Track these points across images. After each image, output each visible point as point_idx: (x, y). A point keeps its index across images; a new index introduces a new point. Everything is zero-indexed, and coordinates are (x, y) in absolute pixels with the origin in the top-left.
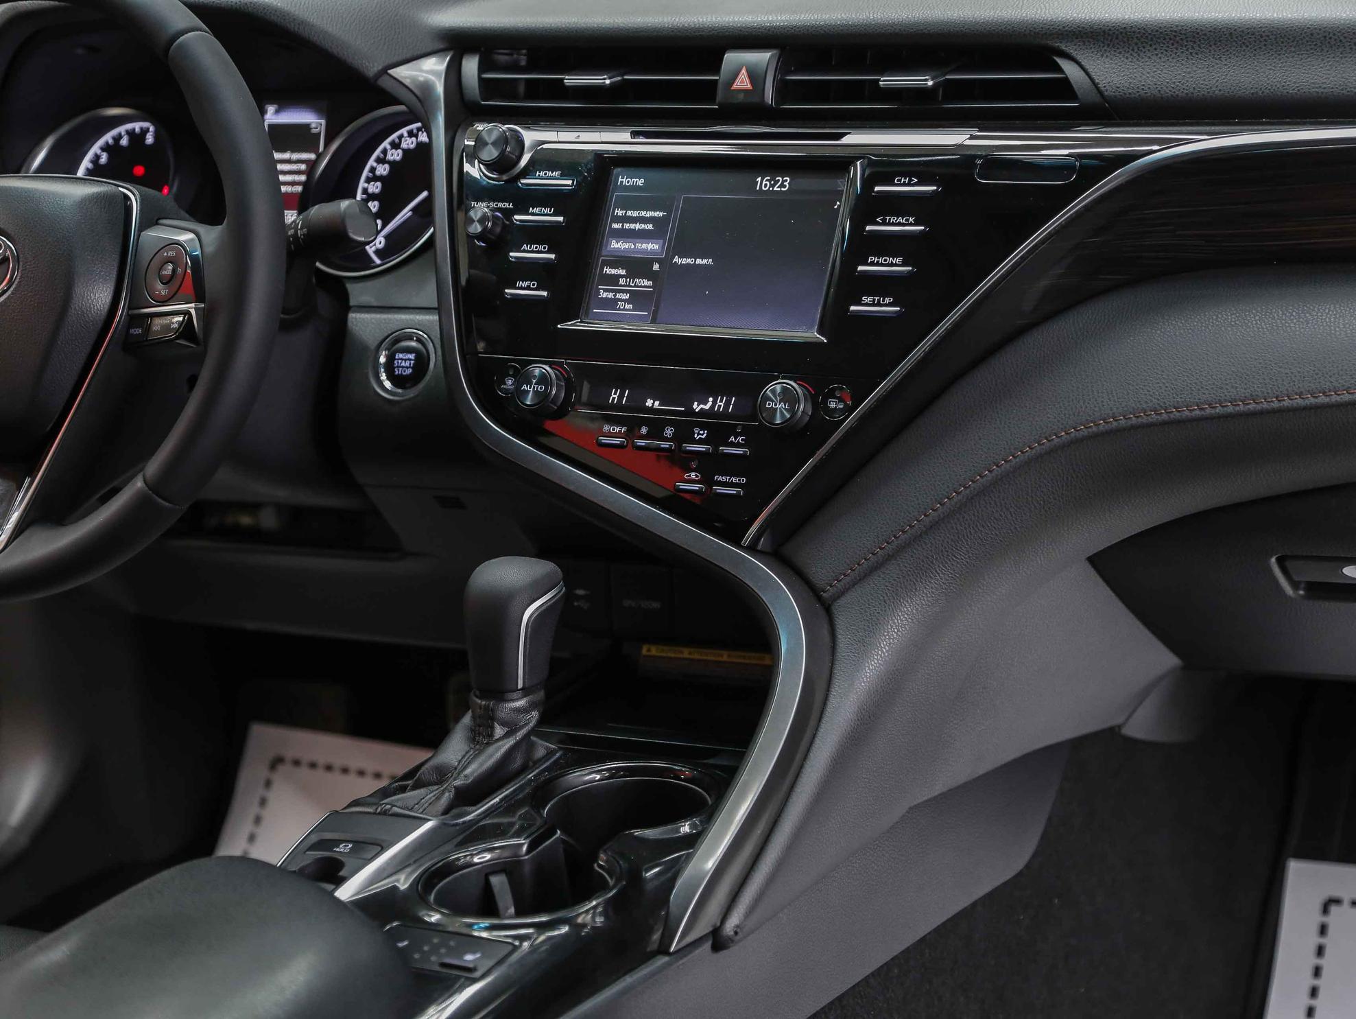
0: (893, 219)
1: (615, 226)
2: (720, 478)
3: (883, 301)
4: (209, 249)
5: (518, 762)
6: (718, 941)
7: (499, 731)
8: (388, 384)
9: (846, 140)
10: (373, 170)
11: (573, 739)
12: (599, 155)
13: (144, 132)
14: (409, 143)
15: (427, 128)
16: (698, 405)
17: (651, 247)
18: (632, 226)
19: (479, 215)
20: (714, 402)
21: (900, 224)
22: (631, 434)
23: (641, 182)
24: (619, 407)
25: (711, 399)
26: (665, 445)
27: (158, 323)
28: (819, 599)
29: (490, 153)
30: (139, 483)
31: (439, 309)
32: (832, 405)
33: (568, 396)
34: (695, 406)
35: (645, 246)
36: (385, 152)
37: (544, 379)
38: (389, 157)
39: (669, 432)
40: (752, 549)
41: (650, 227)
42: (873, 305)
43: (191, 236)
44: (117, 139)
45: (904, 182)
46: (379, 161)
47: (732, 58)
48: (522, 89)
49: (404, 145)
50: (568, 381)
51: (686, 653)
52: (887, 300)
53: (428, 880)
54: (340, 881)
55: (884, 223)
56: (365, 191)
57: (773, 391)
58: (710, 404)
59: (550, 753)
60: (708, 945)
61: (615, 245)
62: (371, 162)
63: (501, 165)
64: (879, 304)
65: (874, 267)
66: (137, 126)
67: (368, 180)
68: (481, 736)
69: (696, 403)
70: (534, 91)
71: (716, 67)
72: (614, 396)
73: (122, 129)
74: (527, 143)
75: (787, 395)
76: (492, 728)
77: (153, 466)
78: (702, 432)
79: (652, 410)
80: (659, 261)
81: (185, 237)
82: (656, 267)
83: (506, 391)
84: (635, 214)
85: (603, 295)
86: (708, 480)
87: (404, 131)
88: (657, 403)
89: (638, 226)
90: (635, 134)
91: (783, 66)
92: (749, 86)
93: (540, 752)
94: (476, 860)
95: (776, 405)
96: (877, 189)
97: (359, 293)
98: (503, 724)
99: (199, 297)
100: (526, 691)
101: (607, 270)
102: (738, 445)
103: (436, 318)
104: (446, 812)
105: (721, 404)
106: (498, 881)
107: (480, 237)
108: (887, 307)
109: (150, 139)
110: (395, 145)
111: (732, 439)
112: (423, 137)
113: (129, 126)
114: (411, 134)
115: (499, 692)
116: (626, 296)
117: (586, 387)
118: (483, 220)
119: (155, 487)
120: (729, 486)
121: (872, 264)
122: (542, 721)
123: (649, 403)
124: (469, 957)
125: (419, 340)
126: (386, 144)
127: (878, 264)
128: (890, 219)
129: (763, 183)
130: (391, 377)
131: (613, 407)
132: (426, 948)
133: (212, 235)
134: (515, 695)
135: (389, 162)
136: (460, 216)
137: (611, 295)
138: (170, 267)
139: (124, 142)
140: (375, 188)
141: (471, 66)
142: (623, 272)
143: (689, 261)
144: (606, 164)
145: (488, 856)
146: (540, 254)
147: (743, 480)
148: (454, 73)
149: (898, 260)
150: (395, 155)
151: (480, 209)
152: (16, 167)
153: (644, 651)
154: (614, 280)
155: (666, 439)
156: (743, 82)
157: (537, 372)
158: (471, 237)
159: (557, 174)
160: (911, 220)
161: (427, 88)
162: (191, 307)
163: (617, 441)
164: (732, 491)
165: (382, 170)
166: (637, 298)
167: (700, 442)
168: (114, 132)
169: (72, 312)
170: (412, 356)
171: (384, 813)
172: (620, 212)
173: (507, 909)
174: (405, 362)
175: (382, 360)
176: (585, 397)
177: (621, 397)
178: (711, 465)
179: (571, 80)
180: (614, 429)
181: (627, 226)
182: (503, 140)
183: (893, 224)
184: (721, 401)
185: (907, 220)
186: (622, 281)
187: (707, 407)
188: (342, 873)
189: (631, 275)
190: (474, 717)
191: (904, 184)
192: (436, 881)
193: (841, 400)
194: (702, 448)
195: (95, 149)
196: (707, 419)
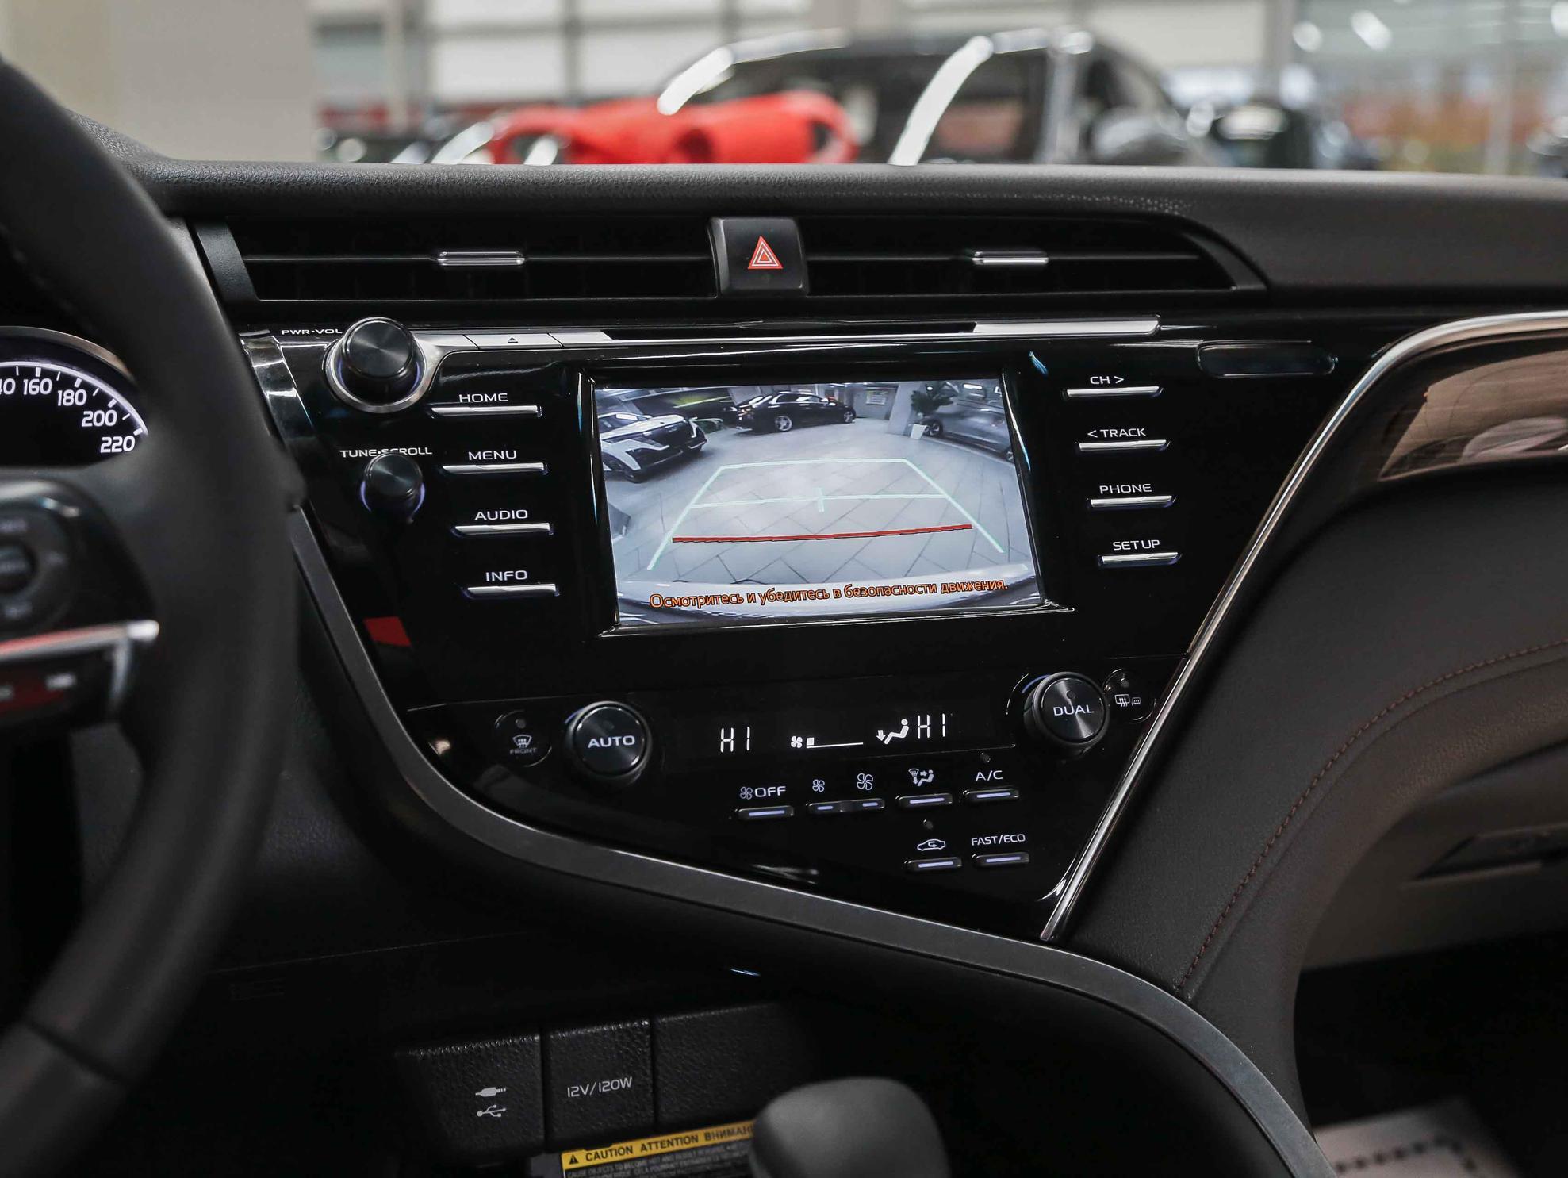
0: (1113, 433)
2: (981, 841)
3: (1147, 545)
16: (886, 734)
20: (913, 726)
21: (1124, 439)
22: (799, 794)
24: (741, 756)
25: (904, 722)
26: (870, 803)
32: (1124, 703)
33: (656, 749)
34: (881, 735)
39: (865, 781)
40: (1066, 942)
42: (1133, 552)
45: (1105, 382)
52: (1152, 544)
55: (1101, 439)
58: (905, 730)
64: (1140, 551)
65: (1116, 498)
69: (880, 732)
72: (727, 740)
78: (924, 773)
79: (808, 753)
86: (957, 846)
88: (810, 741)
90: (613, 334)
95: (1070, 711)
96: (1071, 393)
102: (992, 785)
105: (924, 726)
108: (1155, 553)
111: (980, 776)
120: (1002, 850)
121: (1107, 495)
123: (796, 742)
127: (1116, 495)
128: (1108, 433)
131: (735, 758)
146: (518, 524)
147: (1021, 838)
149: (1145, 487)
155: (865, 795)
159: (501, 397)
160: (1140, 432)
163: (775, 812)
164: (1009, 858)
167: (926, 790)
177: (740, 740)
178: (958, 823)
180: (761, 792)
183: (1115, 439)
184: (924, 722)
185: (1134, 432)
187: (903, 734)
191: (1105, 385)
193: (1132, 693)
194: (934, 799)
196: (912, 751)
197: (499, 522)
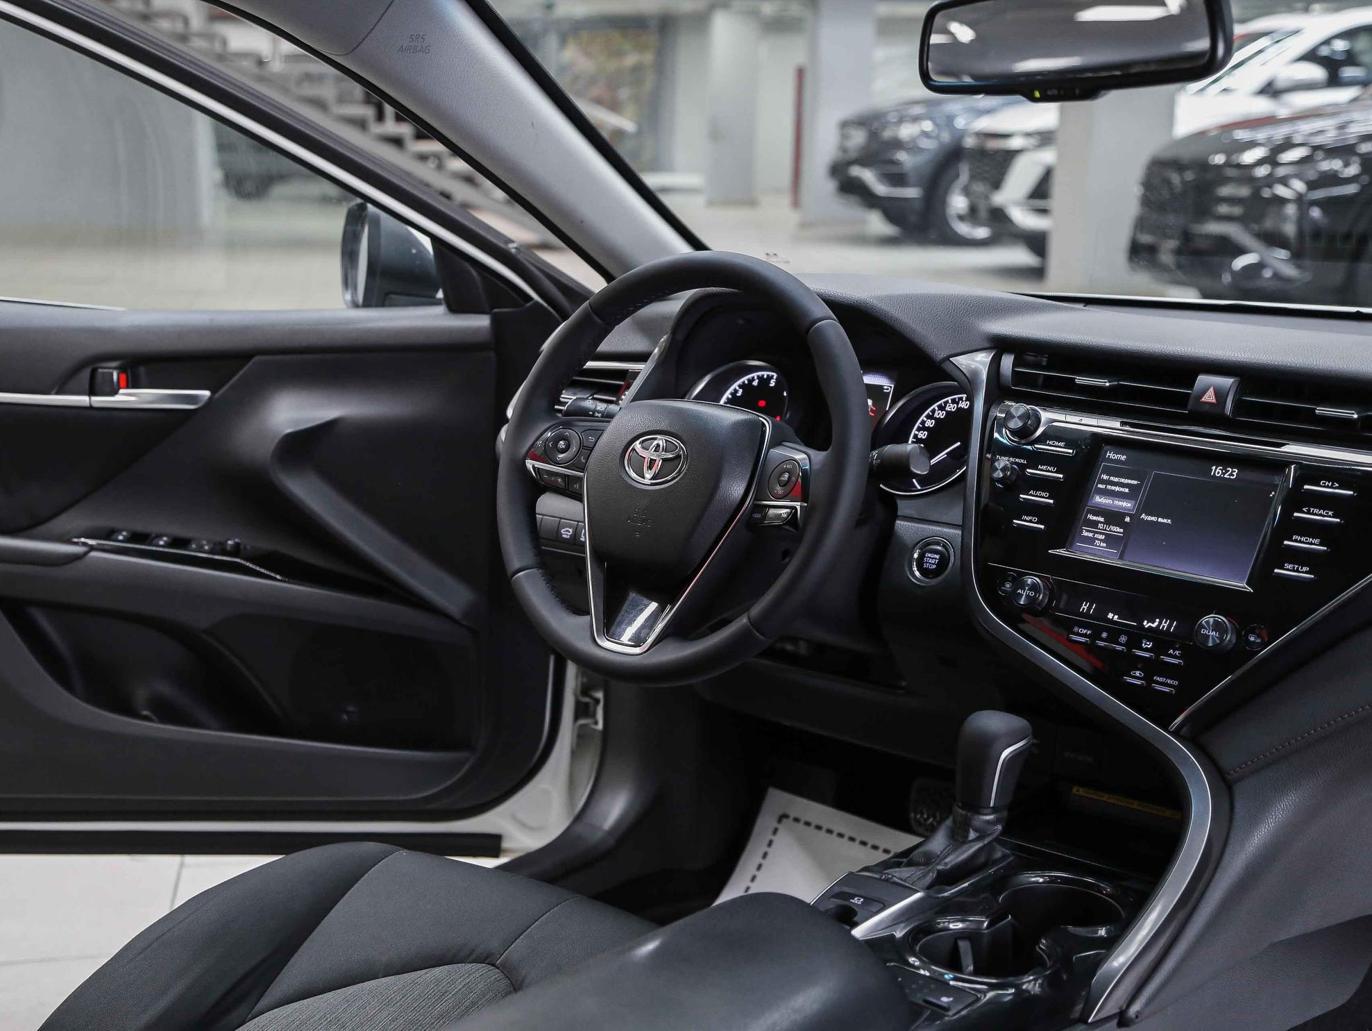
0: (1316, 511)
1: (1100, 486)
2: (1158, 679)
3: (1301, 569)
4: (816, 467)
5: (982, 859)
6: (1122, 1018)
7: (972, 835)
8: (917, 573)
9: (1284, 449)
10: (923, 422)
11: (1020, 848)
12: (1095, 435)
13: (770, 378)
14: (951, 408)
15: (970, 399)
16: (1148, 623)
17: (1126, 505)
18: (1113, 488)
19: (1002, 465)
20: (1160, 623)
21: (1321, 515)
22: (1095, 636)
23: (1123, 458)
24: (1086, 615)
25: (1158, 620)
26: (1119, 648)
27: (772, 512)
28: (1224, 779)
29: (1015, 424)
30: (744, 620)
31: (962, 527)
32: (1252, 639)
33: (1050, 602)
34: (1145, 623)
35: (1120, 503)
36: (933, 411)
37: (1034, 587)
38: (936, 415)
39: (1123, 639)
40: (1176, 734)
41: (1127, 490)
42: (1293, 570)
43: (804, 456)
44: (751, 381)
45: (1328, 485)
46: (928, 417)
47: (1203, 380)
48: (1040, 381)
49: (948, 409)
50: (1051, 591)
51: (1105, 797)
52: (1305, 569)
53: (914, 935)
54: (855, 925)
55: (1308, 513)
56: (915, 436)
57: (1207, 623)
58: (1156, 624)
59: (1004, 857)
60: (1115, 1021)
61: (1099, 500)
62: (923, 417)
63: (1023, 433)
64: (1297, 571)
65: (1298, 543)
66: (765, 374)
67: (919, 429)
68: (958, 837)
69: (1146, 622)
70: (1049, 383)
71: (1191, 384)
72: (1084, 607)
73: (755, 375)
74: (1043, 420)
75: (1217, 626)
76: (968, 832)
77: (756, 610)
78: (1148, 643)
79: (1112, 621)
80: (1130, 515)
81: (800, 456)
82: (1128, 519)
83: (1004, 591)
84: (1116, 480)
85: (1085, 534)
86: (1148, 678)
87: (949, 399)
88: (1116, 617)
89: (1117, 489)
90: (1123, 424)
91: (1241, 390)
92: (1214, 401)
93: (998, 855)
94: (951, 926)
95: (1209, 632)
96: (1306, 487)
97: (904, 507)
98: (976, 830)
99: (804, 499)
100: (995, 810)
101: (1091, 517)
102: (1175, 657)
103: (959, 532)
104: (929, 887)
105: (1165, 625)
106: (964, 946)
107: (999, 480)
108: (1304, 574)
109: (772, 383)
110: (941, 408)
111: (1171, 651)
112: (964, 405)
113: (760, 373)
114: (954, 401)
115: (976, 806)
116: (1102, 537)
117: (1065, 597)
118: (1004, 469)
119: (755, 624)
120: (1164, 685)
121: (1296, 541)
122: (1003, 833)
123: (1110, 616)
124: (945, 999)
125: (944, 546)
126: (935, 406)
127: (1300, 542)
128: (1313, 511)
129: (1217, 471)
130: (920, 568)
131: (1082, 615)
132: (914, 986)
133: (819, 456)
134: (986, 811)
135: (936, 419)
136: (987, 465)
137: (1091, 535)
138: (787, 475)
139: (755, 383)
140: (923, 435)
141: (1007, 362)
142: (1102, 519)
143: (1154, 519)
144: (1100, 442)
145: (960, 925)
146: (1042, 498)
147: (1176, 683)
148: (995, 364)
149: (1317, 541)
150: (940, 415)
151: (1003, 462)
152: (682, 395)
153: (1074, 790)
154: (1095, 524)
155: (1120, 644)
156: (1209, 397)
157: (1029, 581)
158: (993, 480)
159: (1062, 444)
160: (1330, 513)
161: (975, 373)
162: (797, 505)
163: (1082, 639)
164: (1167, 689)
165: (930, 423)
166: (1110, 539)
167: (1147, 650)
168: (750, 376)
169: (717, 497)
170: (937, 557)
171: (887, 880)
172: (1105, 477)
173: (968, 966)
174: (932, 560)
175: (916, 556)
176: (1062, 605)
177: (1089, 609)
178: (1152, 668)
179: (1080, 380)
180: (1081, 631)
181: (1109, 487)
182: (1024, 417)
183: (1316, 514)
184: (1165, 623)
185: (1327, 513)
186: (1100, 526)
187: (1154, 625)
188: (855, 919)
189: (1107, 522)
190: (954, 822)
191: (1328, 487)
192: (921, 935)
193: (1259, 636)
194: (1147, 655)
195: (735, 386)
196: (1153, 634)
197: (1037, 496)
